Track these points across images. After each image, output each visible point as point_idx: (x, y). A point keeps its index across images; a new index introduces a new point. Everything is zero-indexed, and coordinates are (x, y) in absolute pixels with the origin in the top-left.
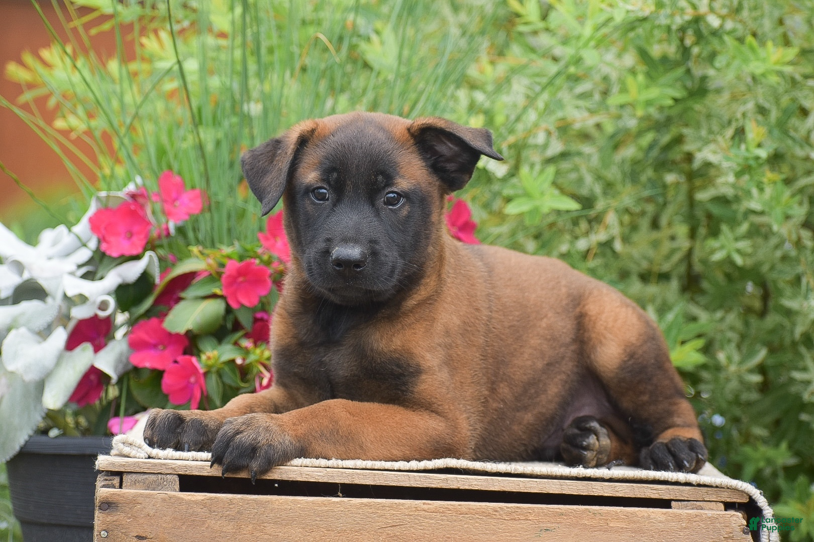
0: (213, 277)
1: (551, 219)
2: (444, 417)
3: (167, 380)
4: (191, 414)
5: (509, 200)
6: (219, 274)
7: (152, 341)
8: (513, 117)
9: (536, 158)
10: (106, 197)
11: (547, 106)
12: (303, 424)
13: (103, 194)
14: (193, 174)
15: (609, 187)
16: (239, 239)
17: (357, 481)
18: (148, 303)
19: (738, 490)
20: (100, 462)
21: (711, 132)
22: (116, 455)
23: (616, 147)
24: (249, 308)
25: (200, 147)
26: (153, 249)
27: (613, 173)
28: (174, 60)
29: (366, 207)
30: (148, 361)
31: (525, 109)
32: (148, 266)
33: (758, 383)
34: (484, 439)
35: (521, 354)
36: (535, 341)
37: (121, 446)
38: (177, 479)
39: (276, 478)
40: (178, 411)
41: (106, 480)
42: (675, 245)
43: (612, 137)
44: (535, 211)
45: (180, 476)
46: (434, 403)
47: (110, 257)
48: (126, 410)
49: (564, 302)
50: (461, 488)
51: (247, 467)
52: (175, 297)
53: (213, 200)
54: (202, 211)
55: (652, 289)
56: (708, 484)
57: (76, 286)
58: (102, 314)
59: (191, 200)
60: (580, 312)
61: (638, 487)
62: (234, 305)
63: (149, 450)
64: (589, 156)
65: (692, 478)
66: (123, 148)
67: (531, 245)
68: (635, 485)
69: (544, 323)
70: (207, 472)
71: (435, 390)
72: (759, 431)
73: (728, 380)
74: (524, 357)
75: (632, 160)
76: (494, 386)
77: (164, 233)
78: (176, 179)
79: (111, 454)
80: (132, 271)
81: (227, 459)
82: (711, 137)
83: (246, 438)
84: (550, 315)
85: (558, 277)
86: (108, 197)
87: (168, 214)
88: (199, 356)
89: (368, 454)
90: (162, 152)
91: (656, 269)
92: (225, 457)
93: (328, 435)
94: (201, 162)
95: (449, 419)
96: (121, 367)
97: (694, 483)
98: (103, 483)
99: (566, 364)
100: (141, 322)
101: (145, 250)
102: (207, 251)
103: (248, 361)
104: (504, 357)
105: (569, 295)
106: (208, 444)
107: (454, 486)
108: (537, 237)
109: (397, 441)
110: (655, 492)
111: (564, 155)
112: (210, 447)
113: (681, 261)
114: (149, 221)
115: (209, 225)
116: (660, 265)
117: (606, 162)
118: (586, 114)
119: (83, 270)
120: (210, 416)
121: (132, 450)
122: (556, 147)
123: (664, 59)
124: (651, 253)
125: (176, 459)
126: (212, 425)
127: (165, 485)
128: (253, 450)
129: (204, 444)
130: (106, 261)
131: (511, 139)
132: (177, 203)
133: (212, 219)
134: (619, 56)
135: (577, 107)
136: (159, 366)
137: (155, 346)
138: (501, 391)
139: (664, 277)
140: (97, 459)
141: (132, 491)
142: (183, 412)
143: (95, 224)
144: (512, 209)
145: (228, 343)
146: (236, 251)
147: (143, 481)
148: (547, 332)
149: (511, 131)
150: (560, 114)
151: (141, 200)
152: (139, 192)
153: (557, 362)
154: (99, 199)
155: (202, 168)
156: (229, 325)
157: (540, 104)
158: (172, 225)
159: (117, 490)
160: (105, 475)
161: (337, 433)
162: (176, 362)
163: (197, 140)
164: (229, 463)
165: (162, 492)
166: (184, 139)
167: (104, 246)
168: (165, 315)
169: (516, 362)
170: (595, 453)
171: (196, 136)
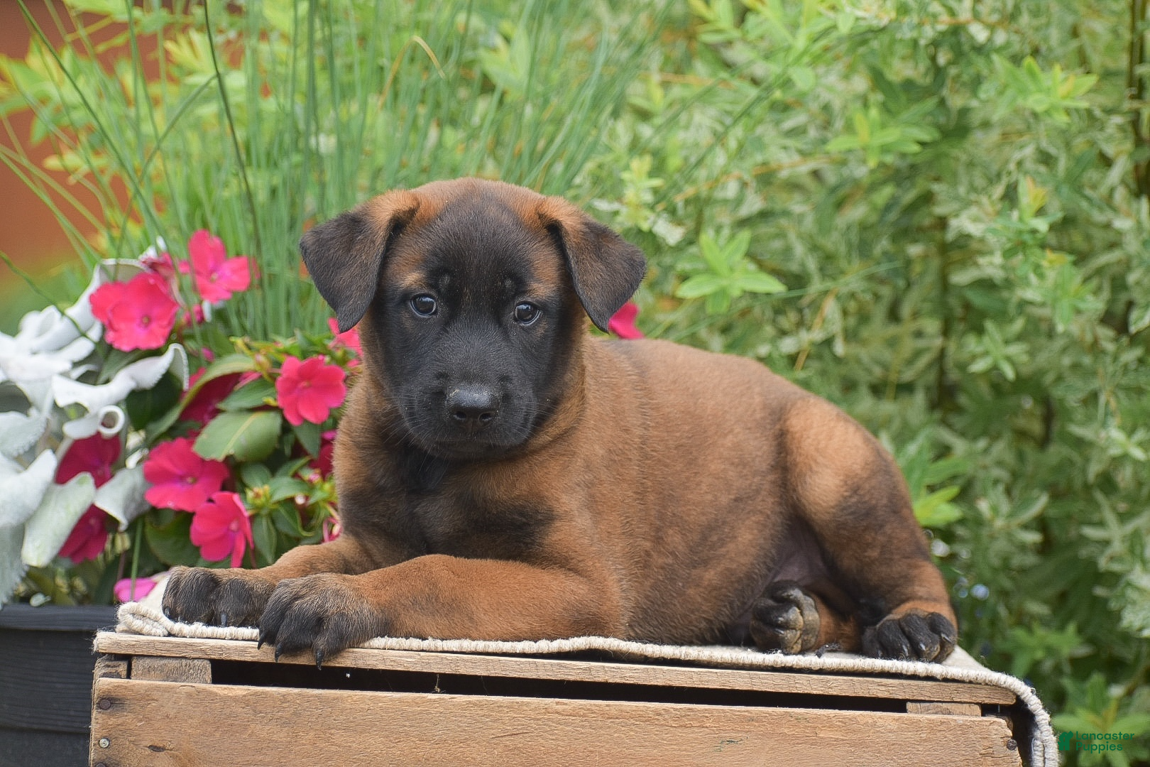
0: (265, 381)
1: (743, 304)
2: (586, 577)
3: (197, 526)
4: (230, 573)
5: (684, 278)
6: (273, 377)
7: (177, 471)
8: (693, 160)
9: (725, 219)
10: (115, 265)
11: (741, 147)
12: (387, 588)
13: (111, 262)
14: (238, 235)
15: (828, 261)
16: (302, 328)
17: (463, 671)
18: (172, 417)
19: (1000, 687)
20: (100, 640)
21: (973, 188)
22: (123, 631)
23: (840, 205)
24: (316, 425)
25: (249, 196)
26: (181, 340)
27: (833, 242)
28: (213, 73)
29: (491, 326)
30: (171, 499)
31: (711, 148)
32: (172, 364)
33: (1035, 544)
34: (645, 611)
35: (698, 485)
36: (715, 466)
37: (130, 618)
38: (208, 666)
39: (348, 666)
40: (210, 570)
41: (108, 666)
42: (921, 343)
43: (834, 190)
44: (722, 293)
45: (213, 662)
46: (573, 559)
47: (119, 350)
48: (140, 569)
49: (758, 416)
50: (609, 681)
51: (310, 647)
52: (210, 408)
53: (266, 271)
54: (250, 287)
55: (888, 407)
56: (958, 678)
57: (69, 392)
58: (108, 432)
59: (234, 271)
60: (781, 430)
61: (860, 682)
62: (293, 421)
63: (169, 624)
64: (801, 217)
65: (936, 669)
66: (138, 197)
67: (717, 341)
68: (855, 679)
69: (729, 441)
70: (251, 656)
71: (575, 540)
72: (1036, 608)
73: (992, 538)
74: (701, 490)
75: (860, 224)
76: (660, 534)
77: (195, 319)
78: (214, 241)
79: (117, 630)
80: (150, 372)
81: (282, 635)
82: (973, 197)
83: (309, 604)
84: (737, 429)
85: (749, 382)
86: (117, 265)
87: (202, 291)
88: (244, 493)
89: (481, 628)
90: (195, 203)
91: (893, 377)
92: (280, 632)
93: (423, 603)
94: (250, 217)
95: (593, 580)
96: (133, 506)
97: (938, 677)
98: (103, 671)
99: (763, 501)
100: (163, 443)
101: (169, 341)
102: (255, 344)
103: (312, 501)
104: (672, 490)
105: (765, 407)
106: (254, 615)
107: (601, 678)
108: (725, 330)
109: (521, 609)
110: (883, 688)
111: (764, 215)
112: (257, 619)
113: (929, 366)
114: (176, 300)
115: (260, 305)
116: (900, 372)
117: (824, 227)
118: (797, 158)
119: (81, 370)
120: (256, 577)
121: (145, 624)
122: (754, 204)
123: (908, 85)
124: (887, 355)
125: (207, 638)
126: (259, 588)
127: (192, 675)
128: (318, 622)
129: (249, 615)
130: (113, 357)
131: (689, 191)
132: (215, 276)
133: (264, 299)
134: (846, 77)
135: (785, 148)
136: (187, 507)
137: (181, 478)
138: (669, 540)
139: (906, 389)
140: (96, 636)
141: (145, 682)
142: (218, 571)
143: (98, 305)
144: (688, 291)
145: (286, 474)
146: (296, 344)
147: (160, 668)
148: (733, 453)
149: (689, 180)
150: (759, 158)
151: (163, 271)
152: (161, 260)
153: (749, 498)
154: (104, 269)
155: (250, 226)
156: (288, 451)
157: (732, 144)
158: (207, 307)
159: (123, 681)
160: (107, 660)
161: (436, 600)
162: (210, 501)
163: (244, 186)
164: (285, 639)
165: (187, 684)
166: (226, 185)
167: (110, 336)
168: (197, 434)
169: (690, 497)
170: (799, 633)
171: (243, 180)
